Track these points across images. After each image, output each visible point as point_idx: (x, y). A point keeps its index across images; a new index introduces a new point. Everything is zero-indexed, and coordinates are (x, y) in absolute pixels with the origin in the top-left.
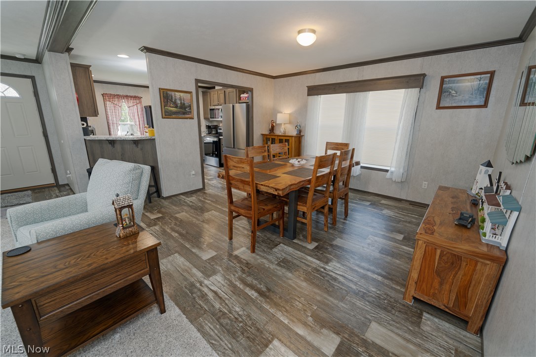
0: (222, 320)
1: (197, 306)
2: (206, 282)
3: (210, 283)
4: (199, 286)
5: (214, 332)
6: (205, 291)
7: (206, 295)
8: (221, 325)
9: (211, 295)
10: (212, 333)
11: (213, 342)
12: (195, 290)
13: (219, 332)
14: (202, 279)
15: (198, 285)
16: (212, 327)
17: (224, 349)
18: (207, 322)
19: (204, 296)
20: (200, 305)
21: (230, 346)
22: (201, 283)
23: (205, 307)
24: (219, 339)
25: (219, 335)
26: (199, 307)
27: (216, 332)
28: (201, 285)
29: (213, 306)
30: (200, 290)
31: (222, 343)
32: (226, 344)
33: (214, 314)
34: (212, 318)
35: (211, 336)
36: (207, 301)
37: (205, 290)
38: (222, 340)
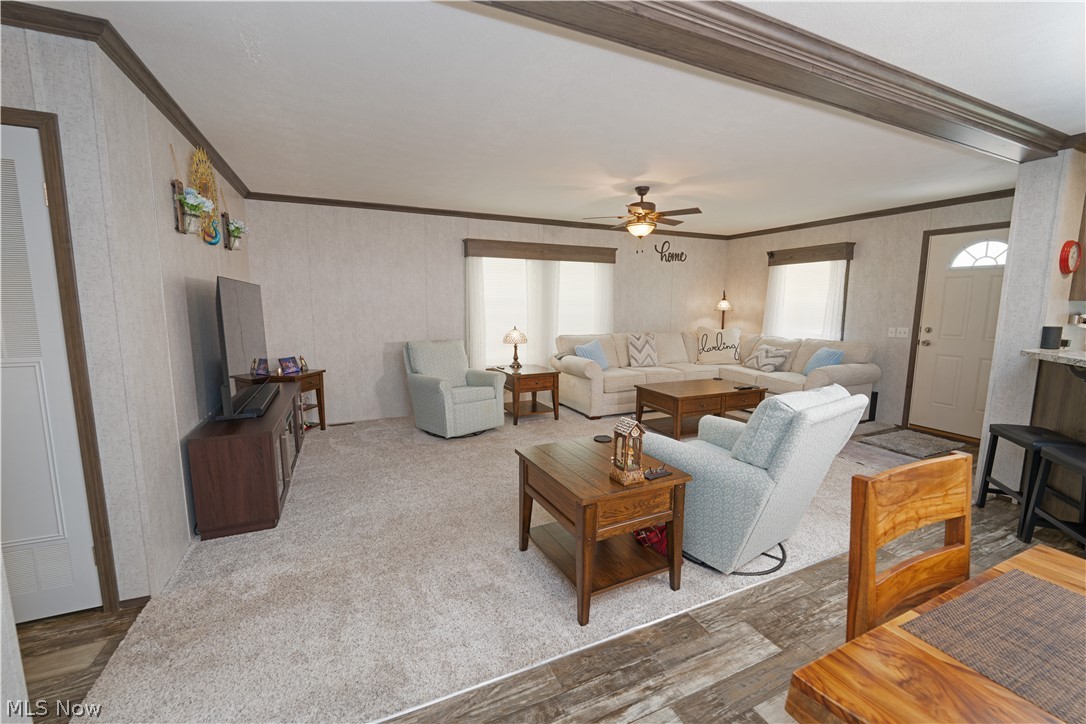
0: (534, 712)
1: (586, 676)
2: (656, 701)
3: (653, 709)
4: (644, 685)
5: (515, 694)
6: (625, 694)
7: (613, 695)
8: (526, 708)
9: (612, 703)
10: (514, 690)
11: (496, 690)
12: (633, 677)
13: (510, 702)
14: (670, 693)
15: (651, 682)
16: (528, 692)
17: (475, 704)
18: (541, 686)
19: (612, 690)
20: (586, 681)
21: (473, 713)
22: (657, 690)
23: (580, 688)
24: (496, 699)
25: (506, 701)
26: (583, 679)
27: (514, 698)
28: (648, 688)
29: (576, 703)
30: (632, 685)
31: (486, 702)
32: (482, 707)
33: (554, 701)
34: (548, 695)
35: (510, 688)
36: (598, 693)
37: (632, 694)
38: (492, 703)
